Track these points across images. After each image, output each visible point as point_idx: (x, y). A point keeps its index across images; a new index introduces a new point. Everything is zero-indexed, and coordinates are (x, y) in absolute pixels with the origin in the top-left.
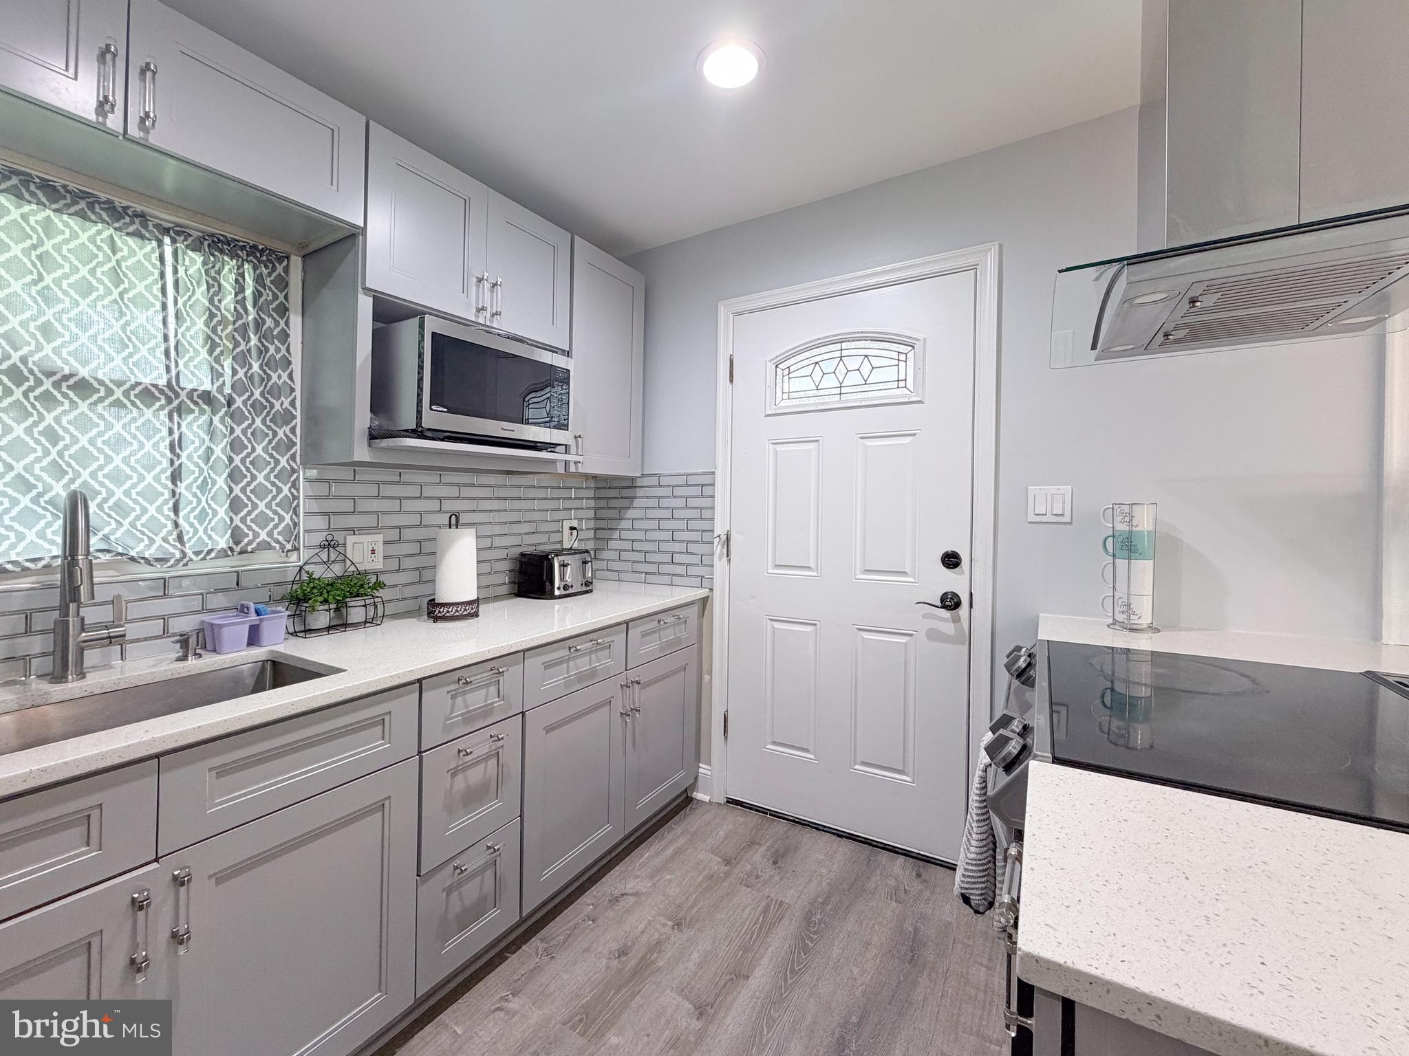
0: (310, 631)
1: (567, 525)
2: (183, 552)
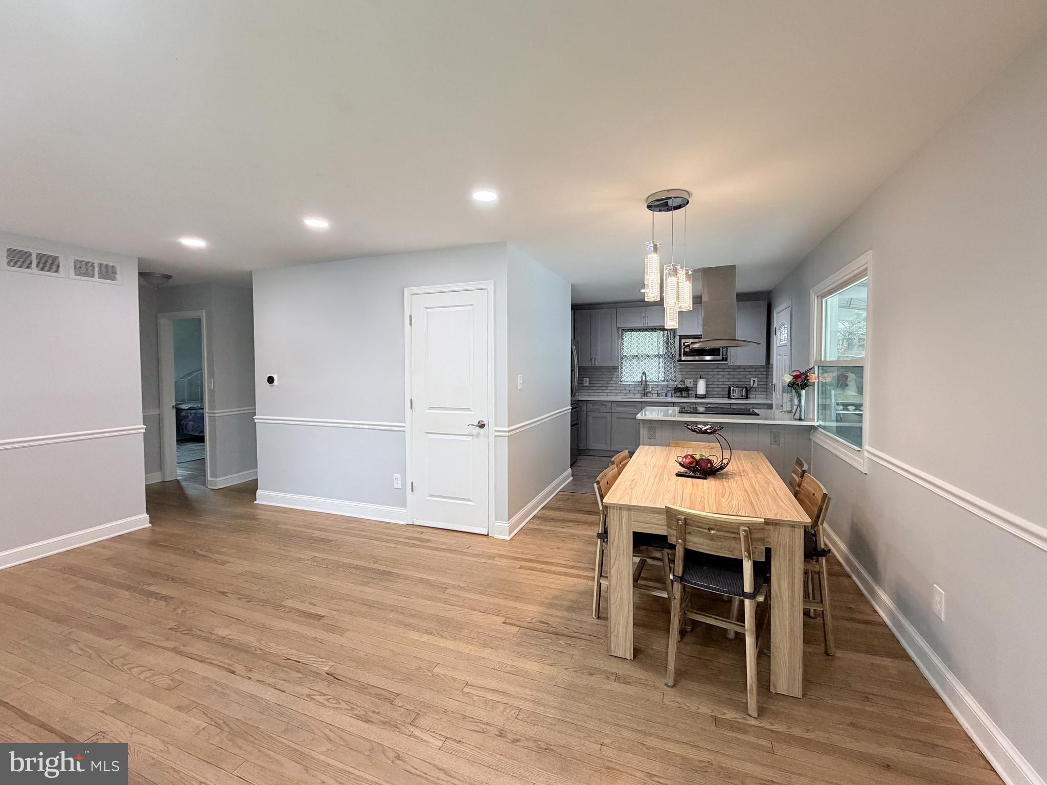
1: (752, 379)
2: (659, 381)
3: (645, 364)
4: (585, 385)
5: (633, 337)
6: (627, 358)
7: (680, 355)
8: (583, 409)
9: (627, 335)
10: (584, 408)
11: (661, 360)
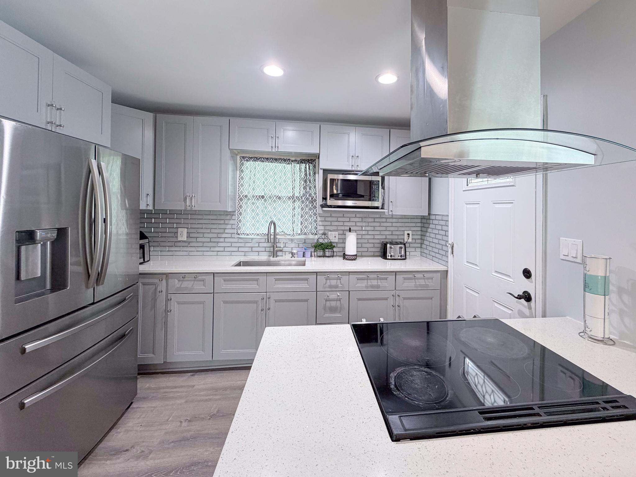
0: (326, 256)
1: (406, 233)
2: (293, 233)
3: (275, 209)
4: (180, 239)
5: (258, 168)
6: (249, 199)
7: (325, 199)
8: (159, 289)
9: (249, 164)
10: (162, 286)
11: (297, 204)
